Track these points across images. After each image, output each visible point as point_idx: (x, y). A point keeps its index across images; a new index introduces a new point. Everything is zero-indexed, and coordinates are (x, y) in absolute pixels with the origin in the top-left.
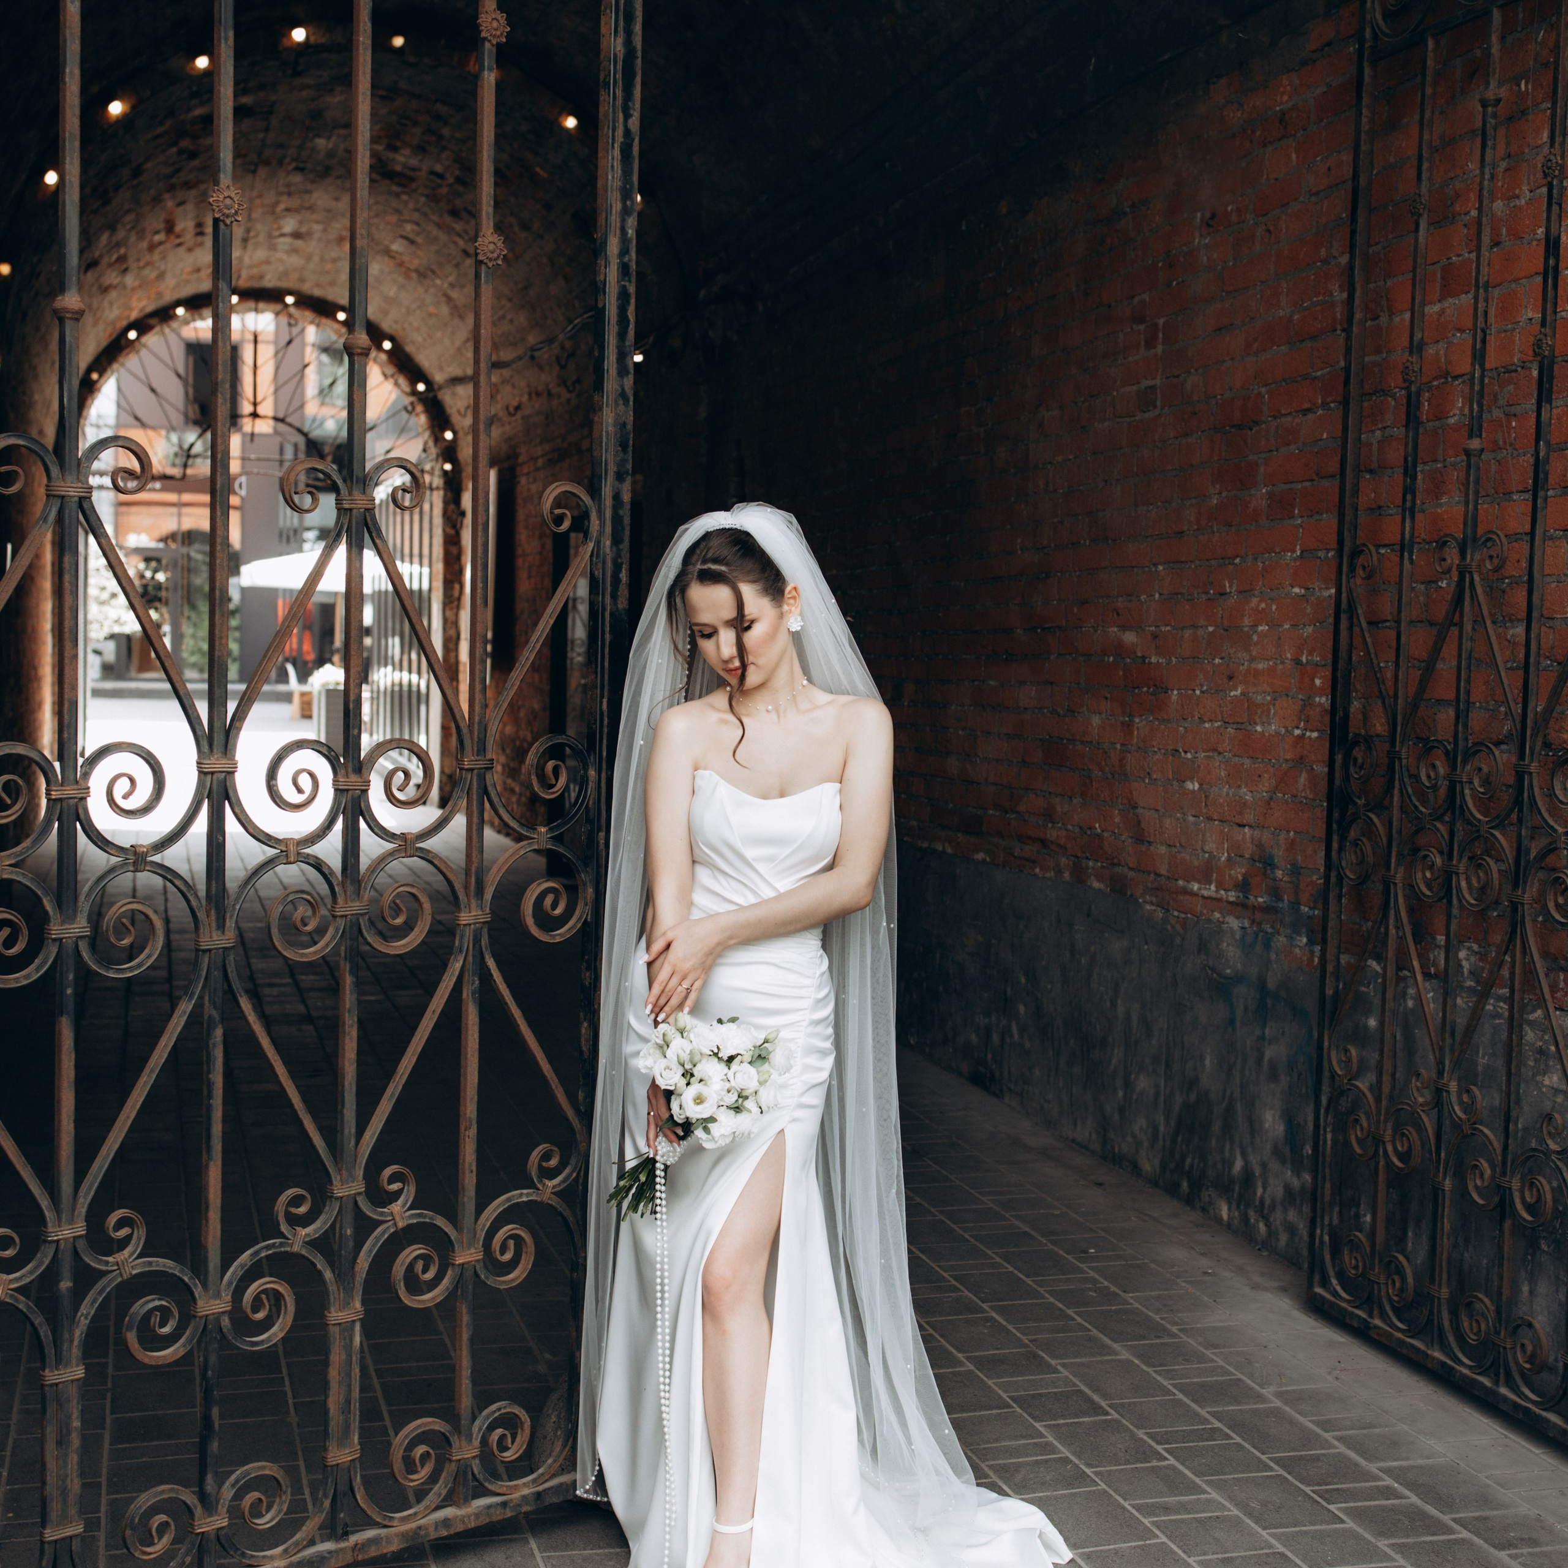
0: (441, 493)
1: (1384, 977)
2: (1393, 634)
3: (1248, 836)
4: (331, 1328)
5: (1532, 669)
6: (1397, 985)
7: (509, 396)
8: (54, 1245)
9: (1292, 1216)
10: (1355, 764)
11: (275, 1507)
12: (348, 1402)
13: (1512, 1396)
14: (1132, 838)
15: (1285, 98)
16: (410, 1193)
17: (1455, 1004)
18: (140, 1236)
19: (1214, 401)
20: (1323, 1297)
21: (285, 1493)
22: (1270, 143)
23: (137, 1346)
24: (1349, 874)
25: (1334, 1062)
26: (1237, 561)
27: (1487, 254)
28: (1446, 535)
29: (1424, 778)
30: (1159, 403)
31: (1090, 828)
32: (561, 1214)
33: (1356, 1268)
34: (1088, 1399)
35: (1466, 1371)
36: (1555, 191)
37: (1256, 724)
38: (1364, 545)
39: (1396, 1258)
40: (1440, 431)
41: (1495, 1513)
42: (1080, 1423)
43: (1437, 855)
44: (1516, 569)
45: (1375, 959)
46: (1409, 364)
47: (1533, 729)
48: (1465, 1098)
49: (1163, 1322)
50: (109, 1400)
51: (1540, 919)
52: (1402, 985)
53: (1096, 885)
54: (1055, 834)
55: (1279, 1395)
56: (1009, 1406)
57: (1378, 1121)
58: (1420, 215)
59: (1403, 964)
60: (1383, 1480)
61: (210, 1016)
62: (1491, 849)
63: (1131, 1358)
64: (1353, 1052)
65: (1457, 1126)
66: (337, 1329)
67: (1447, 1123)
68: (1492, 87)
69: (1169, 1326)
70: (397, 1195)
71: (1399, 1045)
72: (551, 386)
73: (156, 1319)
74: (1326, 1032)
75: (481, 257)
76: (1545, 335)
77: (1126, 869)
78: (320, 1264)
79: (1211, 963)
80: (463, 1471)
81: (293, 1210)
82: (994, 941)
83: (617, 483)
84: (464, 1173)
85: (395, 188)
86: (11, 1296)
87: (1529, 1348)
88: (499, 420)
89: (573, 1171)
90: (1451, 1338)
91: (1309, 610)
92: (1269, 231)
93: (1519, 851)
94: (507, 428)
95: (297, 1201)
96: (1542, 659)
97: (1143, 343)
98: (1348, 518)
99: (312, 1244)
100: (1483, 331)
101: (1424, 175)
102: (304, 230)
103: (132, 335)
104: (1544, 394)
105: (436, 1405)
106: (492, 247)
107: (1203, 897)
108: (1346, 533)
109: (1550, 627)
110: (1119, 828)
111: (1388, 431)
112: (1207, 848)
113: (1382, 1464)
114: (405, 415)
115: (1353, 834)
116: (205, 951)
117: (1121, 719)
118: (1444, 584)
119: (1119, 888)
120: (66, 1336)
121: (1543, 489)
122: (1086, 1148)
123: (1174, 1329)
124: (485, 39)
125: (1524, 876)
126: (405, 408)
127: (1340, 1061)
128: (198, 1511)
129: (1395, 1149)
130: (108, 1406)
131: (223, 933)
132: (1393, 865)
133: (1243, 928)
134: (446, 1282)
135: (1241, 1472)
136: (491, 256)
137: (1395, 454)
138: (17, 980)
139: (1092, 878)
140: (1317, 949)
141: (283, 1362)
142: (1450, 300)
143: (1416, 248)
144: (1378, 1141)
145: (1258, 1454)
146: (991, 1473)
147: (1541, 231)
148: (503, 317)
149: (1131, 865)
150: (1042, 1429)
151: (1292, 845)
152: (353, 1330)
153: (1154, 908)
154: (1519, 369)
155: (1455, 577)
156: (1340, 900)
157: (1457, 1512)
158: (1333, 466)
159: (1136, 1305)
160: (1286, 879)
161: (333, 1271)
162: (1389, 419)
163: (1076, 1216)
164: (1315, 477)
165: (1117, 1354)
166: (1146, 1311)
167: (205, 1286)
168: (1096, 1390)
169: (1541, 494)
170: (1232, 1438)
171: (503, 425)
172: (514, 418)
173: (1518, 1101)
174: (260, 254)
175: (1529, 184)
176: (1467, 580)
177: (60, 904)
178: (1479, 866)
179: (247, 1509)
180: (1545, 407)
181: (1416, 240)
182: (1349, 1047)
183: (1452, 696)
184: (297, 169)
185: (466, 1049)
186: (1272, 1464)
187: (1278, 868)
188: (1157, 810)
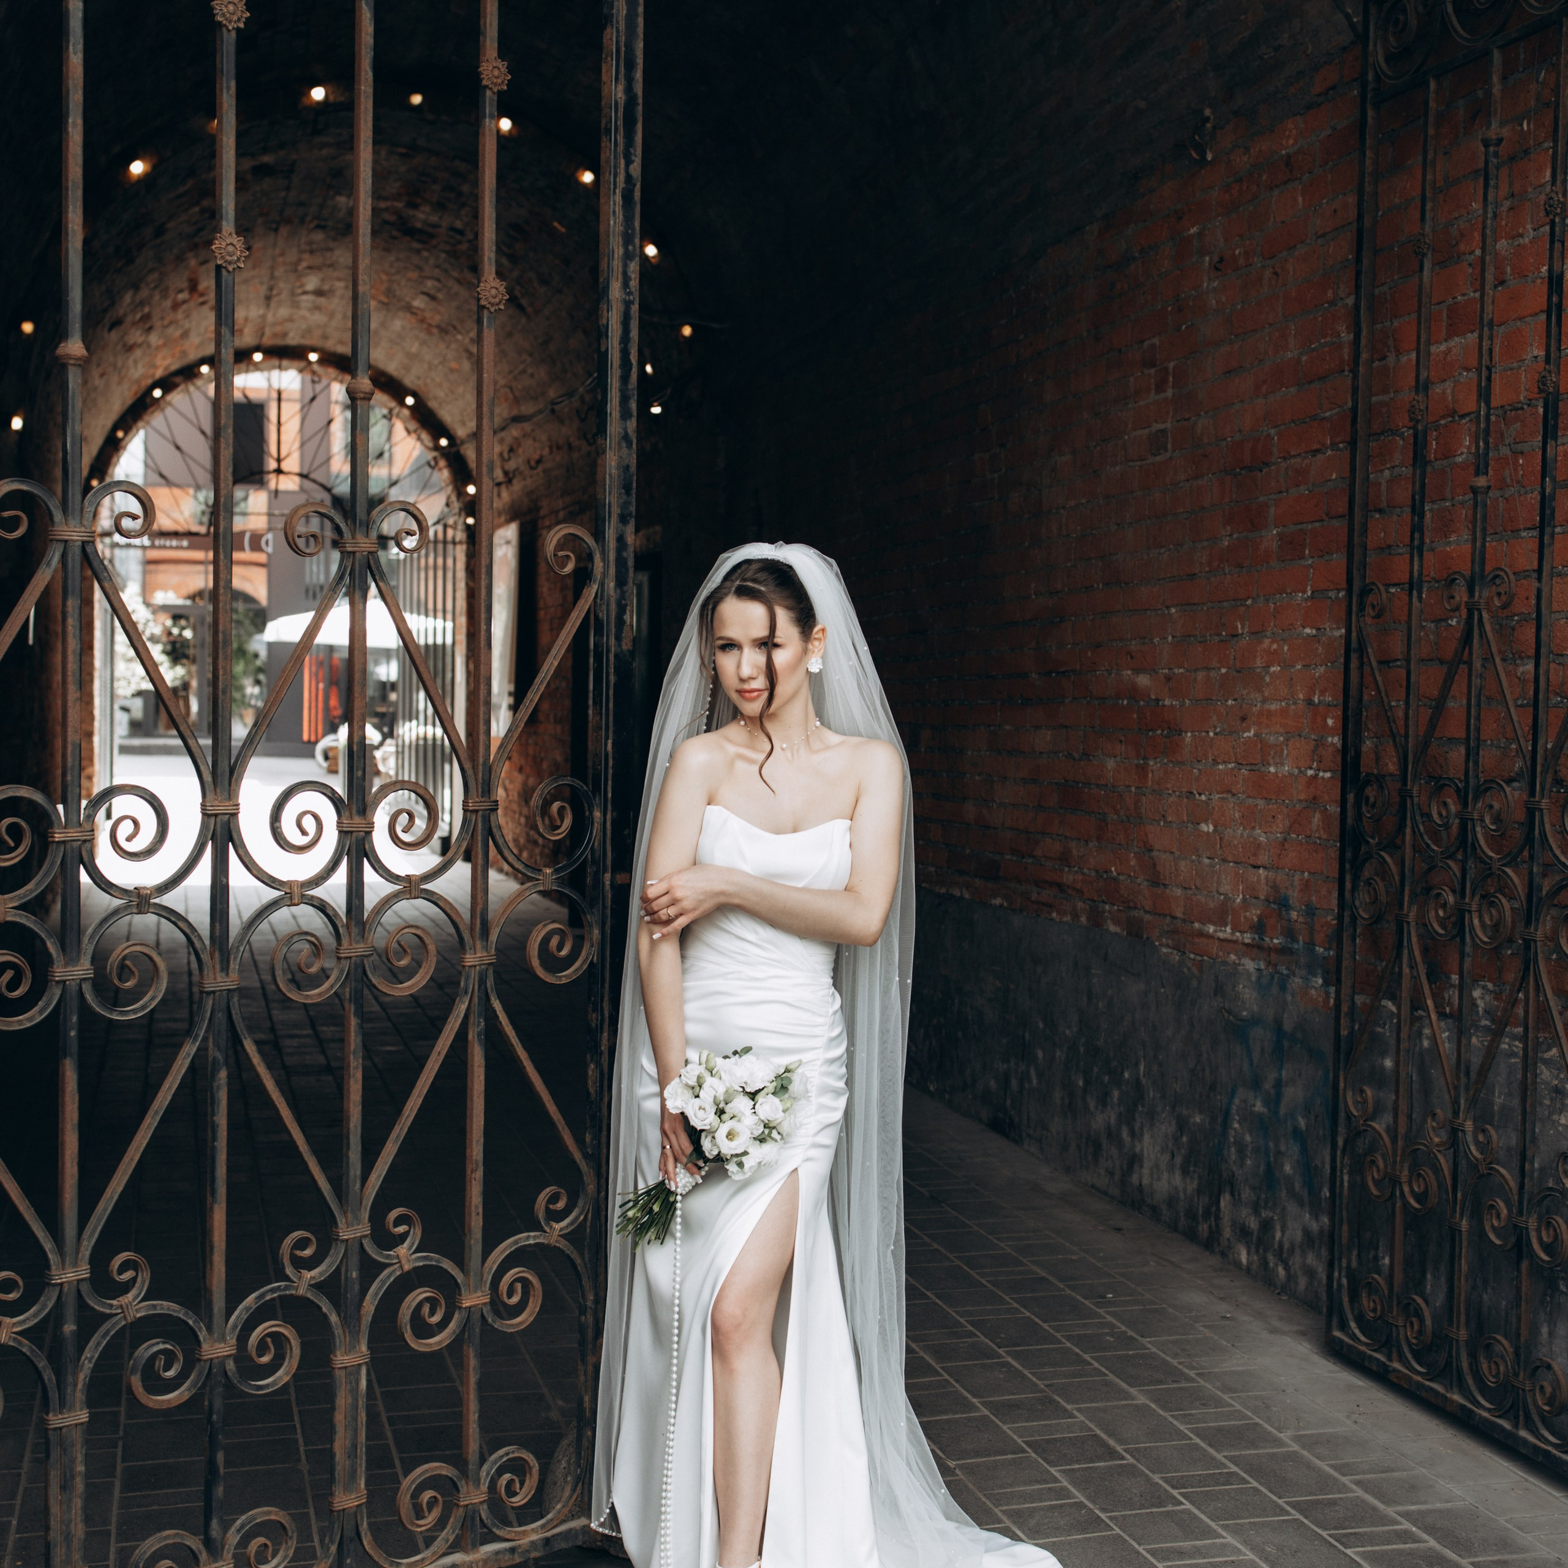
0: (464, 547)
1: (1399, 1016)
2: (1403, 673)
3: (1263, 877)
4: (337, 1371)
5: (1541, 705)
6: (1412, 1024)
7: (530, 450)
8: (58, 1289)
9: (1310, 1259)
10: (1367, 803)
11: (281, 1553)
12: (354, 1446)
13: (1532, 1439)
14: (1148, 880)
15: (1291, 142)
16: (415, 1236)
17: (1469, 1044)
18: (144, 1279)
19: (1224, 444)
20: (1341, 1341)
21: (291, 1538)
22: (1277, 186)
23: (141, 1389)
24: (1362, 913)
25: (1350, 1103)
26: (1249, 602)
27: (1491, 292)
28: (1455, 573)
29: (1435, 816)
30: (1169, 446)
31: (1106, 872)
32: (568, 1257)
33: (1374, 1310)
34: (1104, 1444)
35: (1485, 1414)
36: (1557, 229)
37: (1269, 764)
38: (1373, 584)
39: (1414, 1300)
40: (1448, 470)
41: (1514, 1556)
42: (1096, 1468)
43: (1450, 893)
44: (1524, 606)
45: (1390, 999)
46: (1415, 403)
47: (1543, 766)
48: (1481, 1138)
49: (1180, 1367)
50: (120, 1449)
51: (1554, 956)
52: (1417, 1025)
53: (1113, 928)
54: (1071, 878)
55: (1297, 1439)
56: (1024, 1451)
57: (1395, 1162)
58: (1424, 255)
59: (1417, 1004)
60: (1400, 1523)
61: (214, 1058)
62: (1505, 888)
63: (1148, 1402)
64: (1369, 1092)
65: (1473, 1166)
66: (343, 1373)
67: (1463, 1163)
68: (1493, 126)
69: (1187, 1371)
70: (403, 1237)
71: (1415, 1086)
72: (571, 439)
73: (160, 1362)
74: (1341, 1074)
75: (483, 303)
76: (1550, 372)
77: (1142, 912)
78: (326, 1307)
79: (1227, 1006)
80: (471, 1518)
81: (298, 1253)
82: (1012, 986)
83: (620, 525)
84: (470, 1215)
85: (415, 245)
86: (15, 1339)
87: (1548, 1390)
88: (521, 473)
89: (580, 1214)
90: (1470, 1381)
91: (1320, 650)
92: (1276, 274)
93: (1531, 888)
94: (529, 481)
95: (302, 1244)
96: (1551, 696)
97: (1153, 387)
98: (1356, 558)
99: (318, 1286)
100: (1489, 369)
101: (1428, 215)
102: (326, 287)
103: (157, 393)
104: (1550, 431)
105: (447, 1453)
106: (494, 292)
107: (1219, 939)
108: (1355, 571)
109: (1559, 664)
110: (1134, 872)
111: (1397, 471)
112: (1222, 890)
113: (1400, 1508)
114: (428, 470)
115: (1367, 872)
116: (209, 993)
117: (1136, 762)
118: (1454, 622)
119: (1135, 931)
120: (70, 1379)
121: (1549, 525)
122: (1105, 1193)
123: (1192, 1374)
124: (486, 87)
125: (1536, 912)
126: (428, 464)
127: (1356, 1103)
128: (204, 1556)
129: (1412, 1191)
130: (120, 1454)
131: (227, 974)
132: (1406, 904)
133: (1259, 970)
134: (452, 1325)
135: (1257, 1517)
136: (493, 301)
137: (1403, 494)
138: (20, 1022)
139: (1109, 921)
140: (1332, 989)
141: (295, 1410)
142: (1456, 339)
143: (1420, 286)
144: (1395, 1182)
145: (1274, 1498)
146: (1004, 1518)
147: (1545, 269)
148: (524, 371)
149: (1147, 908)
150: (1057, 1474)
151: (1306, 886)
152: (358, 1373)
153: (1170, 951)
154: (1525, 407)
155: (1464, 612)
156: (1354, 940)
157: (1476, 1556)
158: (1342, 506)
159: (1154, 1350)
160: (1301, 920)
161: (339, 1315)
162: (1397, 458)
163: (1094, 1261)
164: (1325, 517)
165: (1133, 1399)
166: (1163, 1356)
167: (209, 1329)
168: (1111, 1435)
169: (1548, 530)
170: (1249, 1483)
171: (524, 479)
172: (535, 472)
173: (1534, 1140)
174: (284, 312)
175: (1532, 222)
176: (1476, 617)
177: (63, 947)
178: (1492, 904)
179: (252, 1555)
180: (1551, 444)
181: (1421, 279)
182: (1365, 1088)
183: (1463, 735)
184: (319, 227)
185: (472, 1090)
186: (1289, 1508)
187: (1293, 909)
188: (1172, 853)
